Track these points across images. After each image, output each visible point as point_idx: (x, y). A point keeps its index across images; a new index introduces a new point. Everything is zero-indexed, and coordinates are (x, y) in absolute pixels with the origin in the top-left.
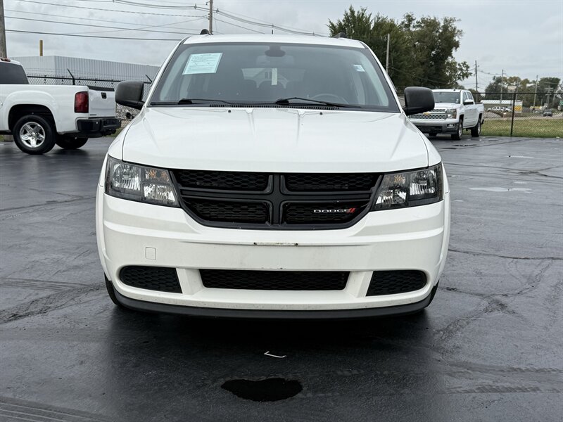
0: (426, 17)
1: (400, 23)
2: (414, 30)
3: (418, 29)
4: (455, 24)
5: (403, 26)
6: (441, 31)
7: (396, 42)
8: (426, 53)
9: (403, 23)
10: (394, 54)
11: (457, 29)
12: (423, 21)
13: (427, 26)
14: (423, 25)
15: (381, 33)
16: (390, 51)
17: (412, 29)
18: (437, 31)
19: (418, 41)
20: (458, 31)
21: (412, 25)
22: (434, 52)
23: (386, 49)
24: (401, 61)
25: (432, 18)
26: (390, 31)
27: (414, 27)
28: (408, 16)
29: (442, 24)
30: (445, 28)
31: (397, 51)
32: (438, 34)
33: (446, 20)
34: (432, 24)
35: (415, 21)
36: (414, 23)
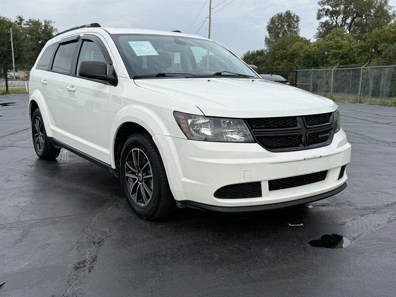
0: (32, 18)
1: (14, 21)
2: (25, 26)
3: (27, 26)
4: (52, 25)
5: (16, 23)
6: (43, 28)
7: (16, 34)
8: (36, 42)
9: (16, 21)
10: (16, 42)
11: (54, 28)
12: (30, 21)
13: (34, 25)
14: (30, 24)
15: (4, 27)
16: (13, 40)
17: (23, 26)
18: (41, 28)
19: (29, 34)
20: (55, 29)
21: (23, 23)
22: (40, 42)
23: (10, 39)
24: (22, 47)
25: (37, 20)
26: (10, 27)
27: (24, 25)
28: (19, 17)
29: (43, 24)
30: (46, 26)
31: (17, 40)
32: (41, 30)
33: (46, 22)
34: (37, 24)
35: (25, 21)
36: (24, 22)
